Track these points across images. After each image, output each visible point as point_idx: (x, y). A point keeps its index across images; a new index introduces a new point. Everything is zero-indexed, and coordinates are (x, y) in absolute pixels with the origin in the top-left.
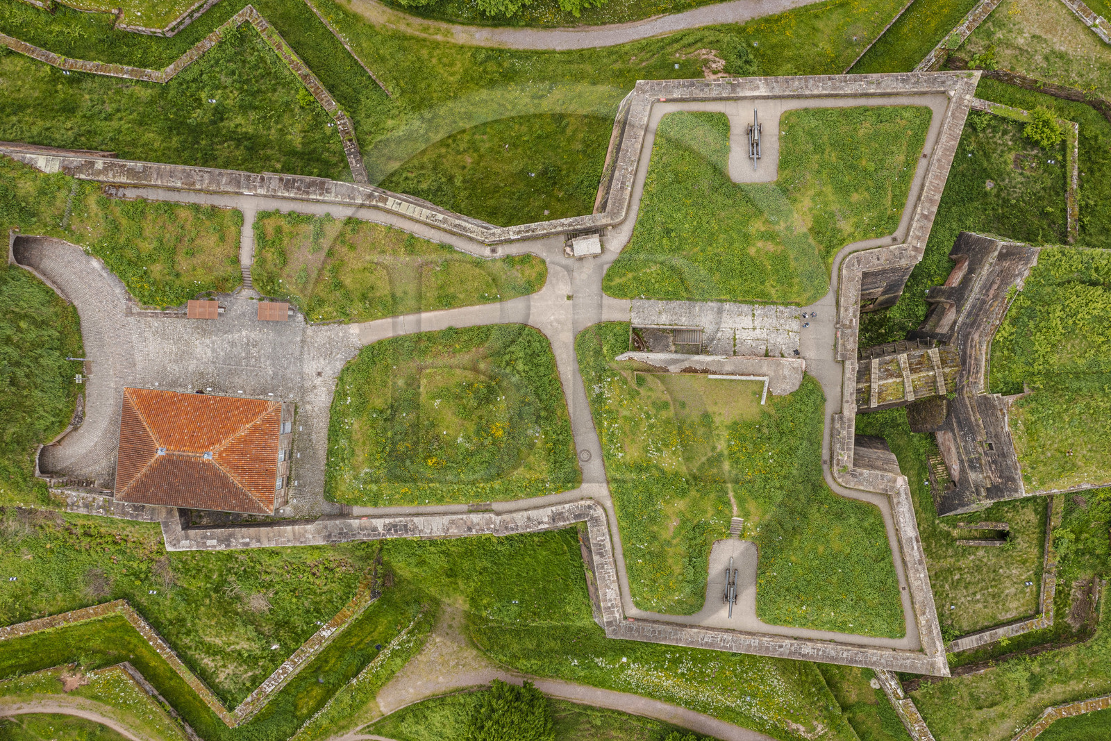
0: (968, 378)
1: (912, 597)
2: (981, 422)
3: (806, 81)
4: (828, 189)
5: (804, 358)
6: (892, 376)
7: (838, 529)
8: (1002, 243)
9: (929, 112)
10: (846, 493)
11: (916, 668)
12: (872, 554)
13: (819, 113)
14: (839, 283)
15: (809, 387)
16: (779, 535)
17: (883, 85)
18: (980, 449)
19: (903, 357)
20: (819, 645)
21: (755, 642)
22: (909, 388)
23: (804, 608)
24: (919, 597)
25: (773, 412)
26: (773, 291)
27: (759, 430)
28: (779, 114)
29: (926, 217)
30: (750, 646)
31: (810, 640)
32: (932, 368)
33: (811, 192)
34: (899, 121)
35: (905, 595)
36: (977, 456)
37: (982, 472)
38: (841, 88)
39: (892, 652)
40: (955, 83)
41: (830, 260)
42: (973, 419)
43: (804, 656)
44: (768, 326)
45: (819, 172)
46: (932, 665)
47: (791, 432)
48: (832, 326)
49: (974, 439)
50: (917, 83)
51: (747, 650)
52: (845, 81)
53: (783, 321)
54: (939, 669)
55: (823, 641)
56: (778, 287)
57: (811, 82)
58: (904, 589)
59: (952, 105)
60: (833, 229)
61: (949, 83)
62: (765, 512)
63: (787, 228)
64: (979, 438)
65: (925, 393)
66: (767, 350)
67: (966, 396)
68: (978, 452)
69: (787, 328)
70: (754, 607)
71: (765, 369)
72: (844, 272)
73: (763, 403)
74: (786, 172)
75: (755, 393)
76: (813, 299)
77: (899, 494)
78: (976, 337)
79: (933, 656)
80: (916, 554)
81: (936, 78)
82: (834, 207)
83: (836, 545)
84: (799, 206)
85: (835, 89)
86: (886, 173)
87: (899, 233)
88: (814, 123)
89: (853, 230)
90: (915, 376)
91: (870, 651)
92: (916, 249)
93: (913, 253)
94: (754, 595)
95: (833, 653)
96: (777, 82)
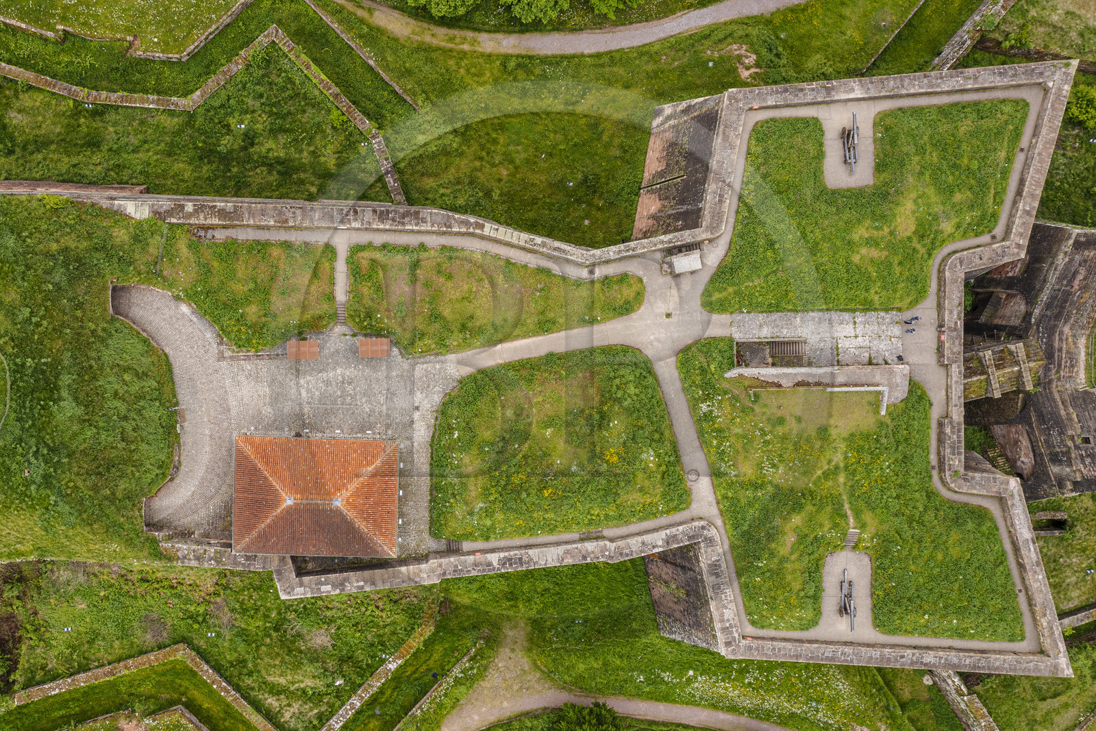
0: (1058, 372)
1: (1030, 600)
2: (1074, 416)
3: (902, 80)
4: (931, 191)
5: (907, 363)
6: (975, 374)
7: (955, 536)
8: (1076, 231)
9: (1027, 105)
10: (956, 497)
11: (1040, 671)
12: (992, 559)
13: (917, 111)
14: (939, 285)
15: (917, 395)
16: (897, 545)
17: (980, 79)
18: (1070, 443)
19: (988, 354)
20: (941, 654)
21: (876, 653)
22: (995, 385)
23: (926, 617)
24: (1038, 599)
25: (889, 421)
26: (876, 298)
27: (877, 441)
28: (873, 115)
29: (1028, 213)
30: (871, 658)
31: (928, 648)
32: (1017, 363)
33: (913, 195)
34: (999, 115)
35: (1022, 599)
36: (1064, 449)
37: (1070, 464)
38: (938, 86)
39: (1015, 656)
40: (1053, 73)
41: (930, 262)
42: (1063, 413)
43: (926, 665)
44: (870, 333)
45: (921, 173)
46: (1056, 667)
47: (906, 440)
48: (933, 329)
49: (1061, 433)
50: (1015, 75)
51: (868, 662)
52: (942, 78)
53: (884, 327)
54: (1063, 670)
55: (943, 649)
56: (884, 293)
57: (907, 82)
58: (1020, 591)
59: (1052, 97)
60: (936, 232)
61: (1047, 74)
62: (882, 522)
63: (891, 233)
64: (1070, 432)
65: (1008, 389)
66: (870, 358)
67: (1054, 390)
68: (1066, 446)
69: (889, 333)
70: (870, 619)
71: (878, 378)
72: (947, 274)
73: (883, 413)
74: (884, 175)
75: (870, 404)
76: (915, 302)
77: (1012, 495)
78: (1066, 329)
79: (1056, 657)
80: (1033, 555)
81: (1033, 70)
82: (938, 208)
83: (955, 552)
84: (901, 209)
85: (932, 87)
86: (991, 170)
87: (999, 230)
88: (914, 124)
89: (953, 231)
90: (1000, 372)
91: (994, 656)
92: (1019, 246)
93: (1016, 250)
94: (870, 606)
95: (955, 660)
96: (872, 83)
